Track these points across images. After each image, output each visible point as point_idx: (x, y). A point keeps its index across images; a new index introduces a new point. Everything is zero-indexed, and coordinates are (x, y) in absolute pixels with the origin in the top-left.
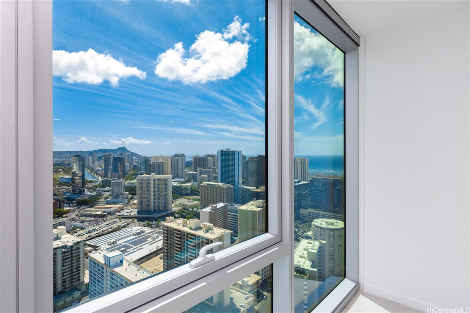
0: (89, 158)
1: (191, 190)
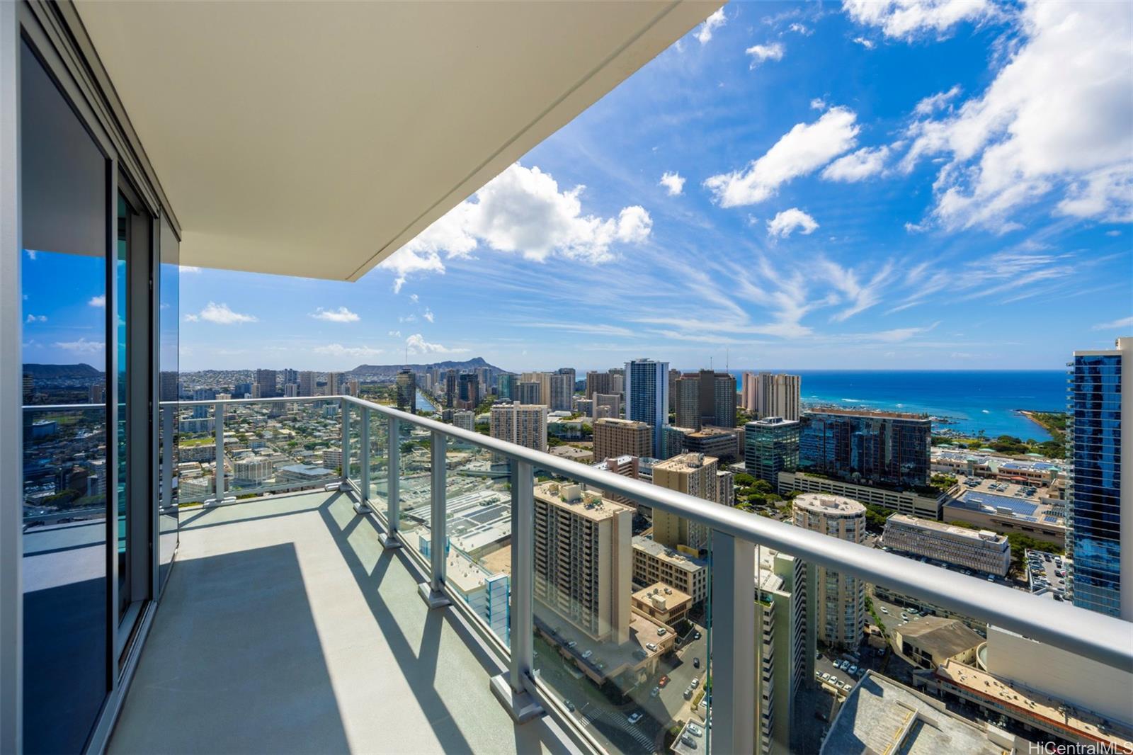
0: (426, 376)
1: (582, 430)
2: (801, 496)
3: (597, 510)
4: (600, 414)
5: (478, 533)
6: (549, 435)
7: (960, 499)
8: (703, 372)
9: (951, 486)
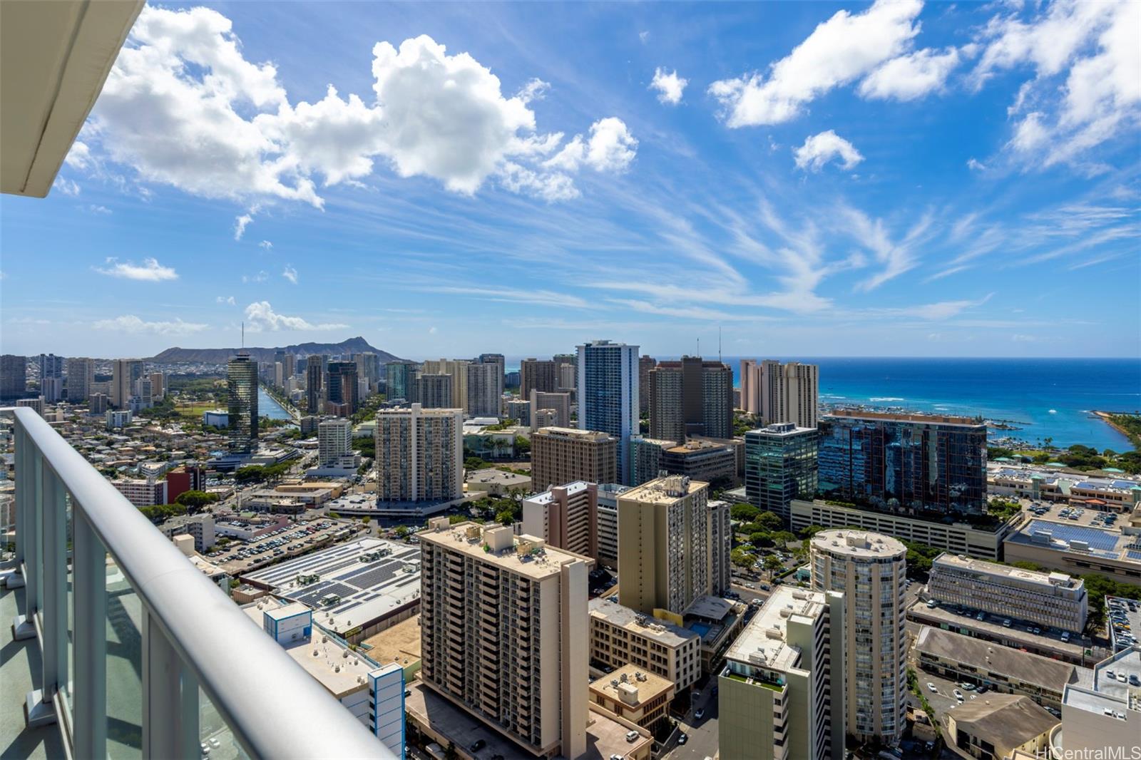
0: (275, 365)
1: (515, 446)
2: (822, 534)
3: (537, 562)
4: (541, 422)
5: (359, 603)
6: (466, 453)
7: (1025, 532)
8: (687, 360)
9: (1012, 514)
